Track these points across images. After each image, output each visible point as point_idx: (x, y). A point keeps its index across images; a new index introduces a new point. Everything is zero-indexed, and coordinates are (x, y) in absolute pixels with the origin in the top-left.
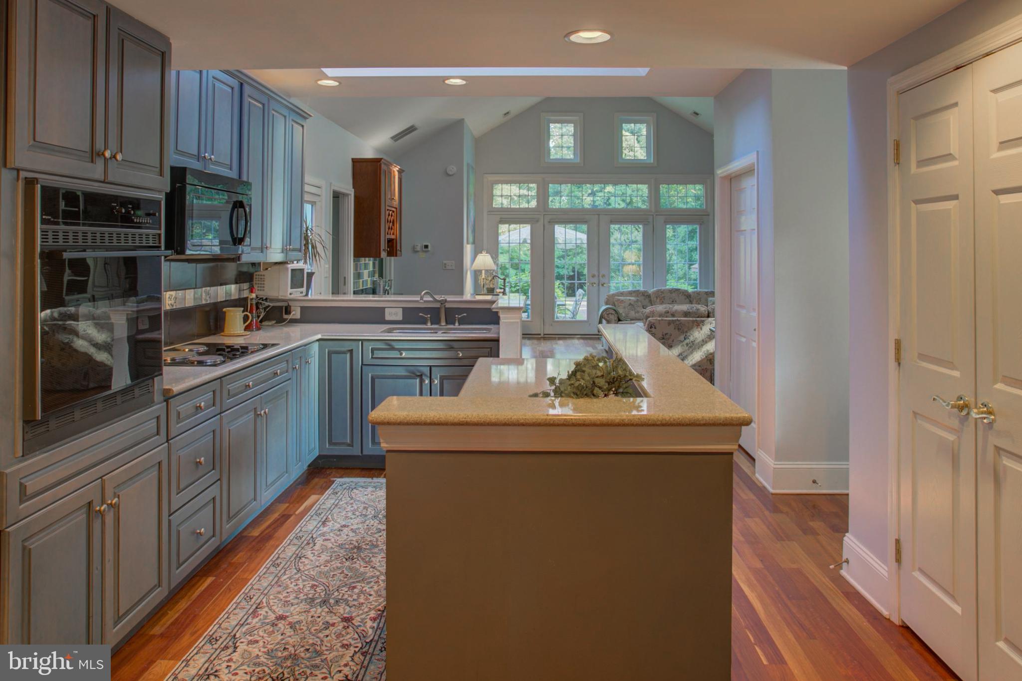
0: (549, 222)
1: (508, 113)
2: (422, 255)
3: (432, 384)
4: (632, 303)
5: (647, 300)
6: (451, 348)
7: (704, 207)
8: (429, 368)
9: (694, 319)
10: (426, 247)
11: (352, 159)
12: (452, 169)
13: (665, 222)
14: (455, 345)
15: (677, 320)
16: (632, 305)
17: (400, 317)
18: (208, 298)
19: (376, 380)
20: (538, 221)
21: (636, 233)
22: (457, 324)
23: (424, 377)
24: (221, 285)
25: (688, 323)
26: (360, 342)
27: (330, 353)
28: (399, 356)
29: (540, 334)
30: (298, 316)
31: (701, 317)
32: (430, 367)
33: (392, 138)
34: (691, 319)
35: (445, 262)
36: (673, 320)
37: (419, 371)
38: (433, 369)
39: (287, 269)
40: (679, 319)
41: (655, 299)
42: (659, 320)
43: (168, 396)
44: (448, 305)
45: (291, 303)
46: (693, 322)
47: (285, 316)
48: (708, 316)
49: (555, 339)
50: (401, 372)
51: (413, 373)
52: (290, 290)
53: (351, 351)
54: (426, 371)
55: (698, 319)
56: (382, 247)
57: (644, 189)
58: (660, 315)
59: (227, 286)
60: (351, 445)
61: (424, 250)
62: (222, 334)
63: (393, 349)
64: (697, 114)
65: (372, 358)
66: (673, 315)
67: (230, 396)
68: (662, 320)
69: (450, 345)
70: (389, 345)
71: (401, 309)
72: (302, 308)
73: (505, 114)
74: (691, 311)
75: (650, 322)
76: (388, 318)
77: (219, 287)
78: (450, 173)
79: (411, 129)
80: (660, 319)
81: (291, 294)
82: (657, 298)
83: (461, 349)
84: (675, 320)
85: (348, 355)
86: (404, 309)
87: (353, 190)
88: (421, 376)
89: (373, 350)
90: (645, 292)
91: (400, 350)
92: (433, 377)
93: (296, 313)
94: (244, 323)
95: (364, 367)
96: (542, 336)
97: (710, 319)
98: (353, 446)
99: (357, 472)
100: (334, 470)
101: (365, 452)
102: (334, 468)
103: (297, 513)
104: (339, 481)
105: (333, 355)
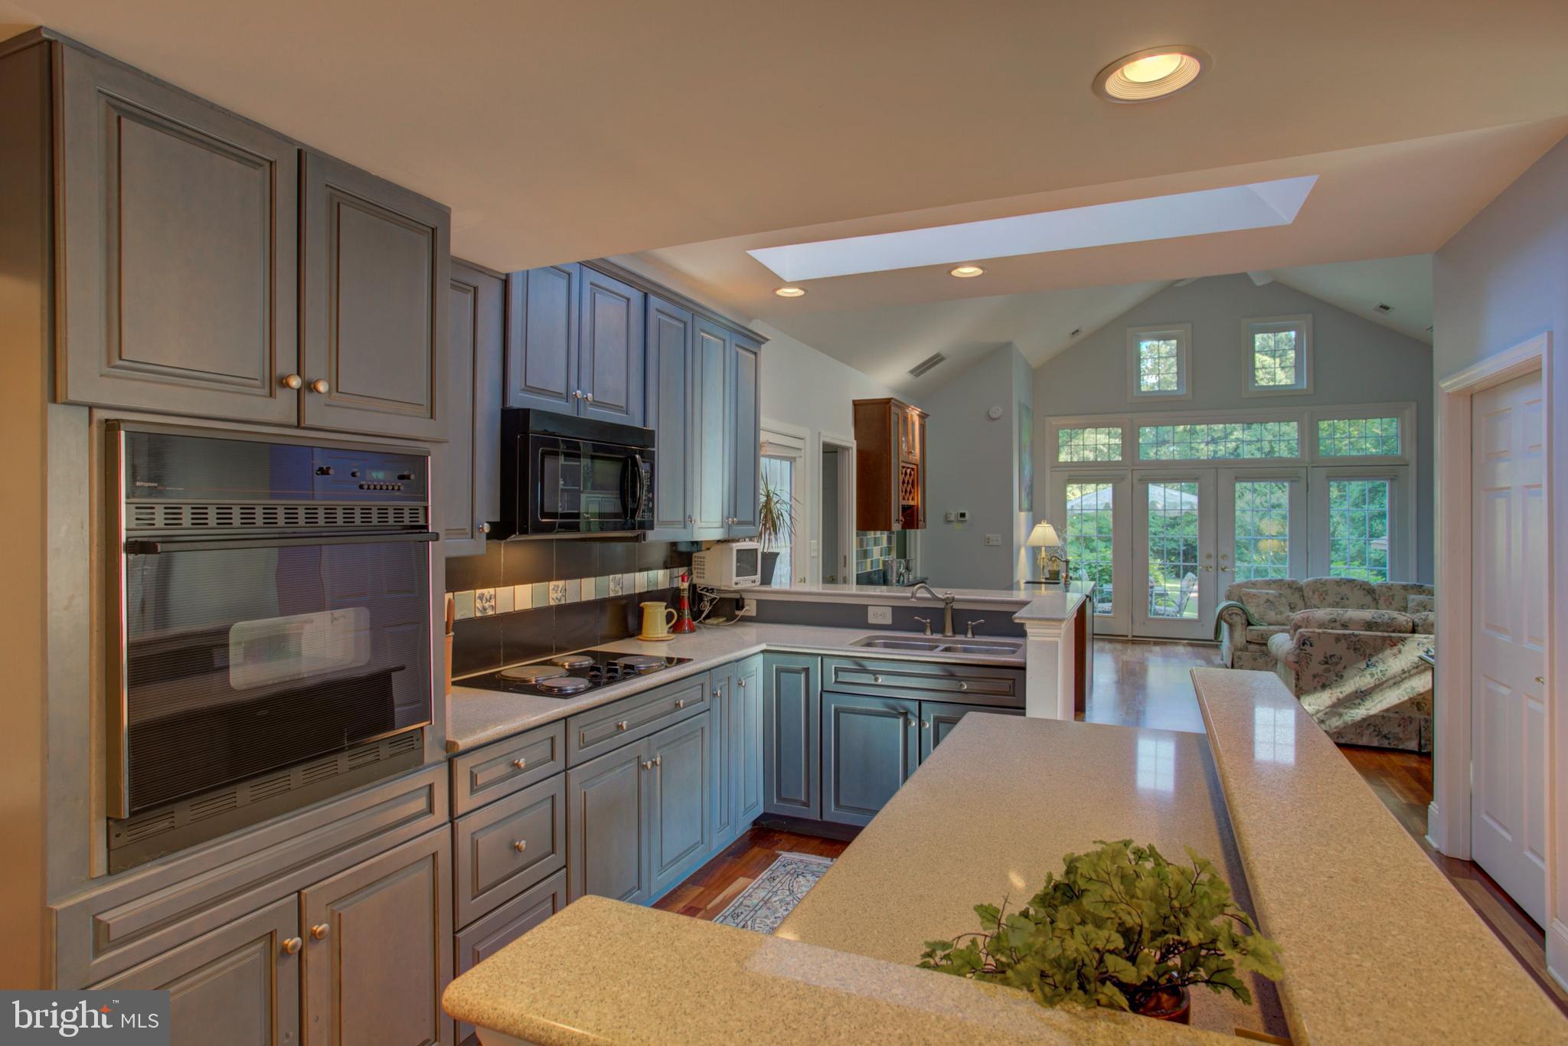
0: (1140, 480)
1: (1077, 331)
2: (957, 526)
3: (922, 729)
4: (1271, 599)
5: (1297, 595)
6: (951, 676)
7: (1399, 453)
8: (917, 703)
9: (1386, 634)
10: (963, 515)
11: (854, 401)
12: (997, 411)
13: (1327, 477)
14: (958, 671)
15: (1353, 634)
16: (1271, 602)
17: (888, 621)
18: (618, 588)
19: (842, 715)
20: (1123, 479)
21: (1280, 495)
22: (970, 635)
23: (909, 716)
24: (641, 570)
25: (1375, 640)
26: (820, 658)
27: (779, 671)
28: (873, 682)
29: (1127, 636)
30: (754, 613)
31: (1400, 632)
32: (920, 701)
33: (912, 372)
34: (1379, 634)
35: (987, 535)
36: (1344, 635)
37: (904, 708)
38: (924, 705)
39: (731, 549)
40: (1356, 632)
41: (1311, 594)
42: (1319, 634)
43: (452, 755)
45: (745, 595)
46: (1384, 639)
47: (737, 612)
48: (1414, 631)
49: (1148, 643)
50: (878, 706)
51: (894, 709)
52: (735, 579)
53: (807, 670)
54: (913, 707)
55: (1393, 635)
56: (894, 517)
57: (1291, 429)
58: (1321, 625)
59: (650, 572)
60: (807, 804)
61: (960, 519)
62: (640, 637)
63: (864, 671)
64: (1386, 308)
65: (836, 682)
66: (1345, 626)
67: (584, 744)
68: (1324, 633)
69: (950, 671)
70: (860, 665)
71: (890, 609)
72: (759, 602)
73: (1073, 333)
74: (1379, 620)
75: (1302, 635)
76: (871, 620)
77: (637, 574)
78: (994, 416)
79: (935, 360)
80: (1320, 631)
81: (736, 584)
82: (1314, 592)
83: (966, 679)
84: (1350, 635)
85: (803, 676)
86: (894, 608)
87: (855, 442)
88: (905, 714)
89: (837, 670)
90: (1293, 582)
91: (875, 673)
92: (923, 718)
93: (750, 609)
94: (668, 623)
95: (824, 695)
96: (1130, 638)
97: (1416, 635)
98: (808, 806)
99: (815, 843)
100: (785, 836)
101: (826, 818)
102: (787, 833)
103: (709, 906)
104: (786, 855)
105: (782, 674)
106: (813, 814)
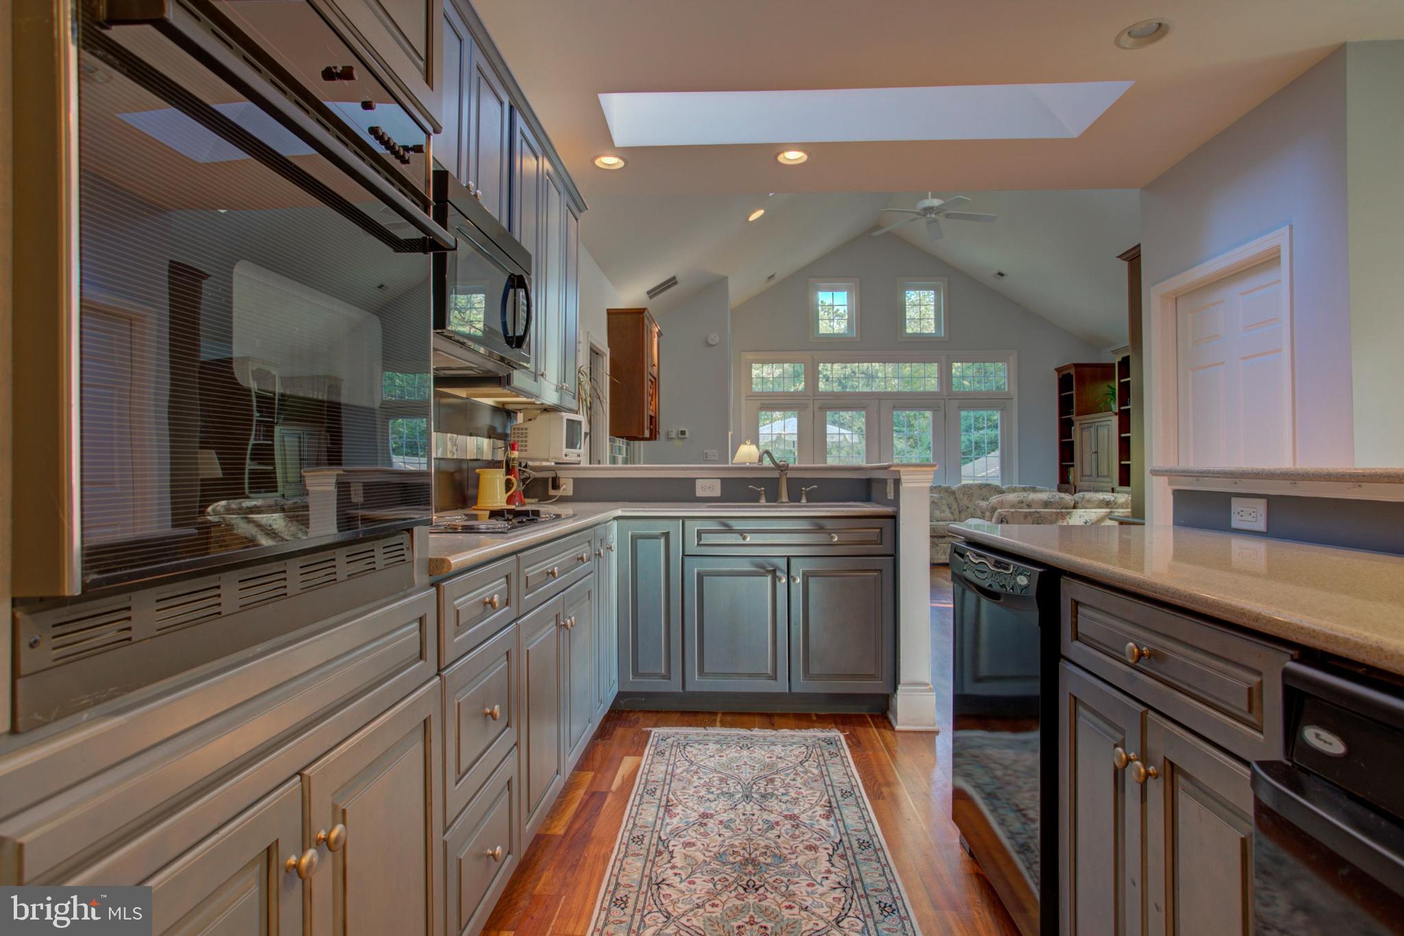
0: (820, 408)
1: (773, 276)
2: (678, 443)
3: (792, 583)
6: (820, 529)
7: (1006, 389)
8: (786, 559)
9: (1058, 510)
10: (683, 433)
11: (608, 310)
12: (714, 338)
13: (959, 407)
14: (828, 524)
15: (1036, 512)
17: (717, 492)
18: (454, 451)
19: (706, 579)
20: (806, 407)
21: (924, 421)
22: (804, 501)
23: (778, 574)
24: (471, 435)
25: (1051, 515)
26: (681, 521)
27: (634, 539)
28: (742, 542)
30: (570, 492)
31: (1066, 508)
32: (789, 558)
33: (649, 293)
34: (1054, 510)
35: (706, 451)
36: (1030, 512)
37: (772, 565)
38: (793, 561)
39: (562, 418)
40: (1038, 510)
42: (1012, 513)
43: (438, 579)
44: (790, 475)
45: (561, 474)
46: (1057, 514)
47: (552, 492)
48: (1074, 507)
50: (746, 566)
51: (762, 567)
52: (565, 450)
53: (667, 535)
54: (782, 563)
55: (1063, 510)
56: (646, 426)
57: (933, 368)
58: (1012, 506)
59: (479, 438)
60: (668, 677)
61: (680, 436)
62: (474, 507)
63: (730, 531)
64: (1001, 274)
65: (698, 545)
66: (1029, 506)
67: (529, 588)
68: (1016, 512)
69: (818, 525)
70: (725, 525)
71: (719, 480)
72: (576, 481)
73: (770, 278)
74: (1052, 500)
75: (1000, 514)
76: (700, 493)
77: (468, 437)
78: (714, 342)
79: (671, 282)
80: (1013, 510)
81: (566, 455)
83: (836, 531)
84: (1033, 512)
85: (662, 541)
86: (723, 480)
87: (609, 349)
88: (773, 572)
89: (700, 533)
91: (742, 533)
92: (793, 573)
93: (567, 488)
94: (507, 492)
95: (686, 559)
97: (1078, 510)
98: (670, 679)
99: (676, 717)
100: (641, 715)
101: (689, 688)
102: (640, 711)
103: (614, 788)
104: (657, 732)
105: (639, 541)
106: (674, 686)
